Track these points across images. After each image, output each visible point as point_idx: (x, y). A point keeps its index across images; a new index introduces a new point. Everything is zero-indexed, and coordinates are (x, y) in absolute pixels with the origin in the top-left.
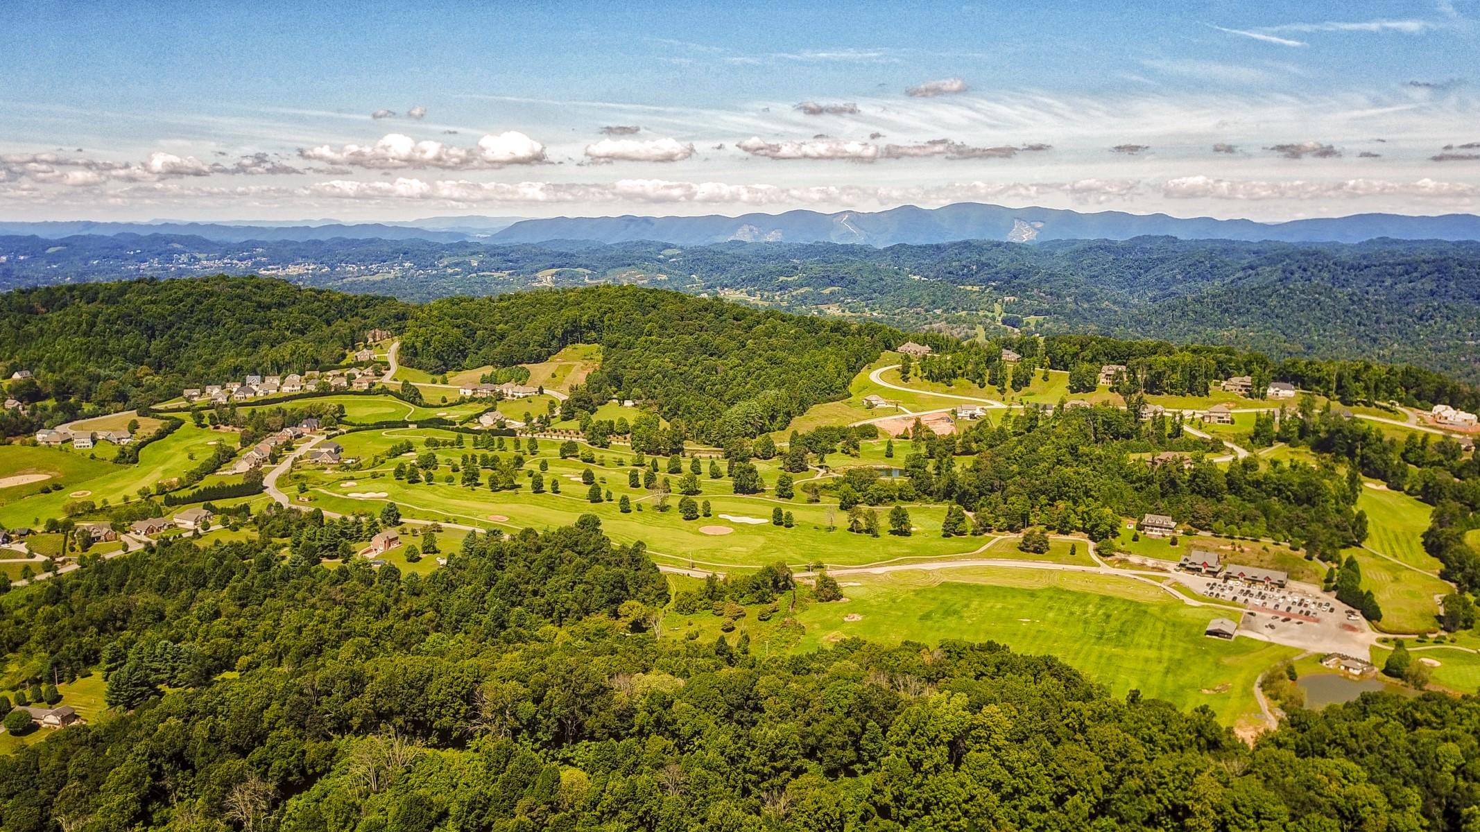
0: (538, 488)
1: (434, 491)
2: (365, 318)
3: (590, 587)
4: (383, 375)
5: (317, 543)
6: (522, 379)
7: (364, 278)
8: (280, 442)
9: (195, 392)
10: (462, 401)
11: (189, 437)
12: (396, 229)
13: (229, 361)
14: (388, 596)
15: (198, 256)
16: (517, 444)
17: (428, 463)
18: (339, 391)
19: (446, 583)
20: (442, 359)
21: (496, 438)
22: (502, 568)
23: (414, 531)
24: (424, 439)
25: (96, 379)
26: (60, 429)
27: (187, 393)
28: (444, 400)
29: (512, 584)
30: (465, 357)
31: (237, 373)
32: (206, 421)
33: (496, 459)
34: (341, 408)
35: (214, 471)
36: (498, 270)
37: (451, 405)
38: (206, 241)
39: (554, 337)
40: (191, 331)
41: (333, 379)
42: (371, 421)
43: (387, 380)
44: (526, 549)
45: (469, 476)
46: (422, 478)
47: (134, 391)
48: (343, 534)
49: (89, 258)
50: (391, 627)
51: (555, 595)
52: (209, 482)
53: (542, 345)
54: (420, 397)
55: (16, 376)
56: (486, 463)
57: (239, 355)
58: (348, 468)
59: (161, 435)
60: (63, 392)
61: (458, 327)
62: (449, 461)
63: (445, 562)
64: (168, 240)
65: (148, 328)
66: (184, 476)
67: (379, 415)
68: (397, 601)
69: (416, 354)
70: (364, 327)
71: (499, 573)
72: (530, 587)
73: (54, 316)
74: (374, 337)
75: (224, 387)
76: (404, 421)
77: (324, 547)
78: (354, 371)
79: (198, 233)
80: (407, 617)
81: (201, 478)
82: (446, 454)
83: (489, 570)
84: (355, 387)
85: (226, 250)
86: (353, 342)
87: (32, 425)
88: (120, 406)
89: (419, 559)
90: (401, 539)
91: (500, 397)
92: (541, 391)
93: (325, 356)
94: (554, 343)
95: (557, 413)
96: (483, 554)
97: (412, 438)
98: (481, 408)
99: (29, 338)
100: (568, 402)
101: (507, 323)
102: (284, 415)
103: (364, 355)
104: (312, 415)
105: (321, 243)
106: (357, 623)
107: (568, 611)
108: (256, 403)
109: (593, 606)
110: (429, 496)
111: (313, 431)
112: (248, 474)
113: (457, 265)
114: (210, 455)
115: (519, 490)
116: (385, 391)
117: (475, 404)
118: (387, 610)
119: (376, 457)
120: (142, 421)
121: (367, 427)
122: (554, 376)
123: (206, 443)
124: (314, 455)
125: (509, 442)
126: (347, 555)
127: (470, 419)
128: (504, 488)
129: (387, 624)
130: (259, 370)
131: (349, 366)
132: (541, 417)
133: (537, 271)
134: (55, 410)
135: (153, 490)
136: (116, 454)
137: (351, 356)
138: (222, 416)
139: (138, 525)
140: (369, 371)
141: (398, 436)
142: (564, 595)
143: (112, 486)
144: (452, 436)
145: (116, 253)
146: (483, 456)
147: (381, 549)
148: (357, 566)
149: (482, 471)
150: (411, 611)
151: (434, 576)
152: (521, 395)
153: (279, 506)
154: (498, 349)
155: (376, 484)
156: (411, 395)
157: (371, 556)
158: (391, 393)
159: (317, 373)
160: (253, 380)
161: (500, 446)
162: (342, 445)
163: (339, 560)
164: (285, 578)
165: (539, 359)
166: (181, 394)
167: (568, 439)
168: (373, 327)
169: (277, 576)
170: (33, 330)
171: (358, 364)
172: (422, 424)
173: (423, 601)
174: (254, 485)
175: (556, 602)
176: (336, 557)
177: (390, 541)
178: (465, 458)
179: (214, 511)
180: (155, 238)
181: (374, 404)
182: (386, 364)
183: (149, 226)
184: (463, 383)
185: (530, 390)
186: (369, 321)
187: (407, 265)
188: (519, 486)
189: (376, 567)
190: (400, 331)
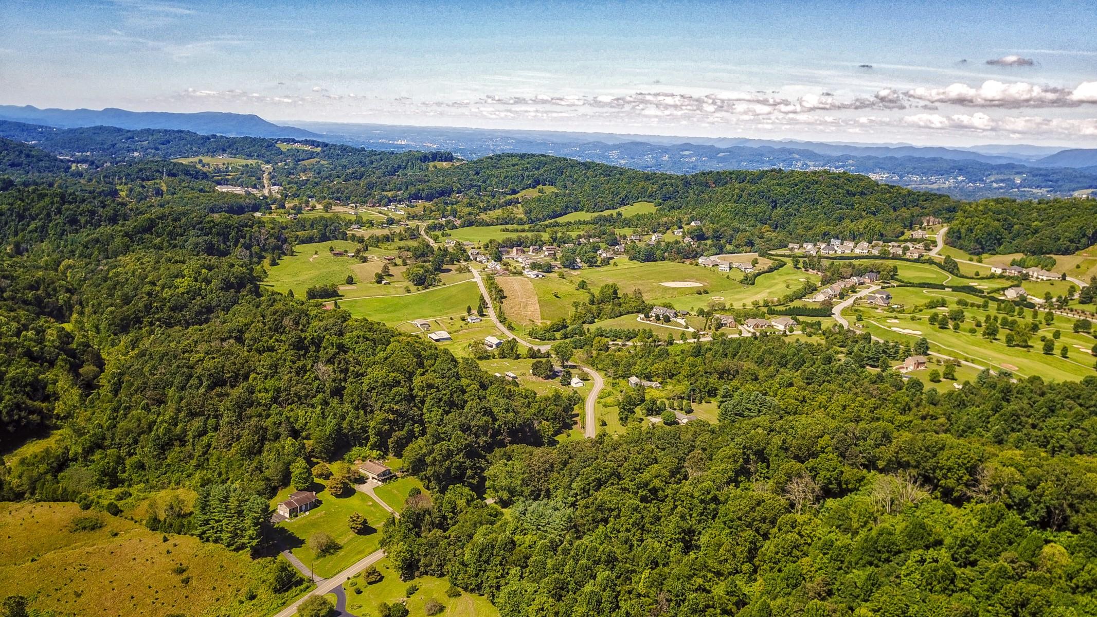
0: (1048, 350)
1: (958, 338)
2: (923, 208)
3: (1086, 433)
4: (930, 250)
5: (865, 354)
6: (1049, 266)
7: (924, 186)
8: (848, 286)
9: (797, 246)
10: (992, 277)
11: (788, 274)
12: (956, 151)
13: (822, 228)
14: (912, 400)
15: (809, 163)
16: (1035, 315)
17: (957, 317)
18: (895, 257)
19: (960, 402)
20: (981, 243)
21: (1017, 308)
22: (1008, 401)
23: (939, 361)
24: (956, 299)
25: (737, 230)
26: (712, 258)
27: (791, 245)
28: (977, 274)
29: (1015, 416)
30: (1000, 244)
31: (826, 236)
32: (800, 265)
33: (1014, 322)
34: (895, 269)
35: (801, 298)
36: (1037, 187)
37: (982, 278)
38: (816, 154)
39: (1084, 235)
40: (800, 206)
41: (893, 248)
42: (916, 281)
43: (933, 254)
44: (1032, 391)
45: (990, 331)
46: (951, 326)
47: (758, 241)
48: (884, 352)
49: (742, 161)
50: (911, 422)
51: (1052, 432)
52: (797, 303)
53: (1071, 241)
54: (958, 269)
55: (693, 224)
56: (1005, 323)
57: (828, 225)
58: (893, 310)
59: (771, 270)
60: (717, 237)
61: (999, 220)
62: (974, 318)
63: (960, 387)
64: (791, 152)
65: (773, 201)
66: (781, 298)
67: (921, 278)
68: (918, 405)
69: (959, 238)
70: (922, 215)
71: (1005, 404)
72: (1030, 421)
73: (719, 189)
74: (928, 222)
75: (815, 245)
76: (942, 285)
77: (869, 358)
78: (909, 244)
79: (810, 149)
80: (924, 418)
81: (792, 301)
82: (973, 313)
83: (997, 399)
84: (908, 255)
85: (829, 160)
86: (911, 224)
87: (697, 253)
88: (748, 249)
89: (939, 381)
90: (927, 364)
91: (1026, 277)
92: (1064, 277)
93: (888, 231)
94: (1083, 240)
95: (1076, 296)
96: (994, 386)
97: (946, 298)
98: (1009, 283)
99: (703, 201)
100: (1088, 288)
101: (1042, 221)
102: (854, 268)
103: (918, 234)
104: (874, 271)
105: (896, 159)
106: (887, 413)
107: (1062, 447)
108: (835, 258)
109: (1085, 449)
110: (954, 340)
111: (872, 282)
112: (823, 303)
113: (1002, 181)
114: (801, 287)
115: (1031, 350)
116: (931, 262)
117: (1004, 281)
118: (910, 409)
119: (916, 307)
120: (761, 259)
121: (913, 285)
122: (1078, 267)
123: (799, 279)
124: (870, 298)
125: (1028, 312)
126: (886, 367)
127: (997, 291)
128: (1018, 345)
129: (908, 419)
130: (840, 236)
131: (905, 241)
132: (1060, 297)
133: (1074, 190)
134: (711, 246)
135: (761, 303)
136: (742, 278)
137: (908, 234)
138: (811, 263)
139: (751, 321)
140: (920, 246)
141: (936, 294)
142: (1060, 434)
143: (737, 297)
144: (980, 301)
145: (757, 158)
146: (1004, 319)
147: (911, 368)
148: (891, 376)
149: (1001, 330)
150: (927, 415)
151: (950, 394)
152: (1045, 278)
153: (841, 326)
154: (1031, 240)
155: (913, 324)
156: (950, 267)
157: (904, 371)
158: (935, 263)
159: (881, 243)
160: (835, 242)
161: (1020, 314)
162: (892, 295)
163: (879, 370)
164: (839, 373)
165: (1066, 252)
166: (787, 246)
167: (1082, 318)
168: (928, 215)
169: (834, 369)
170: (707, 197)
171: (913, 240)
172: (955, 289)
173: (938, 410)
174: (825, 310)
175: (1052, 437)
176: (876, 367)
177: (919, 364)
178: (988, 317)
179: (798, 322)
180: (783, 150)
181: (921, 270)
182: (934, 243)
183: (780, 142)
184: (994, 264)
185: (1054, 276)
186: (926, 211)
187: (960, 178)
188: (1031, 347)
189: (905, 379)
190: (948, 220)
